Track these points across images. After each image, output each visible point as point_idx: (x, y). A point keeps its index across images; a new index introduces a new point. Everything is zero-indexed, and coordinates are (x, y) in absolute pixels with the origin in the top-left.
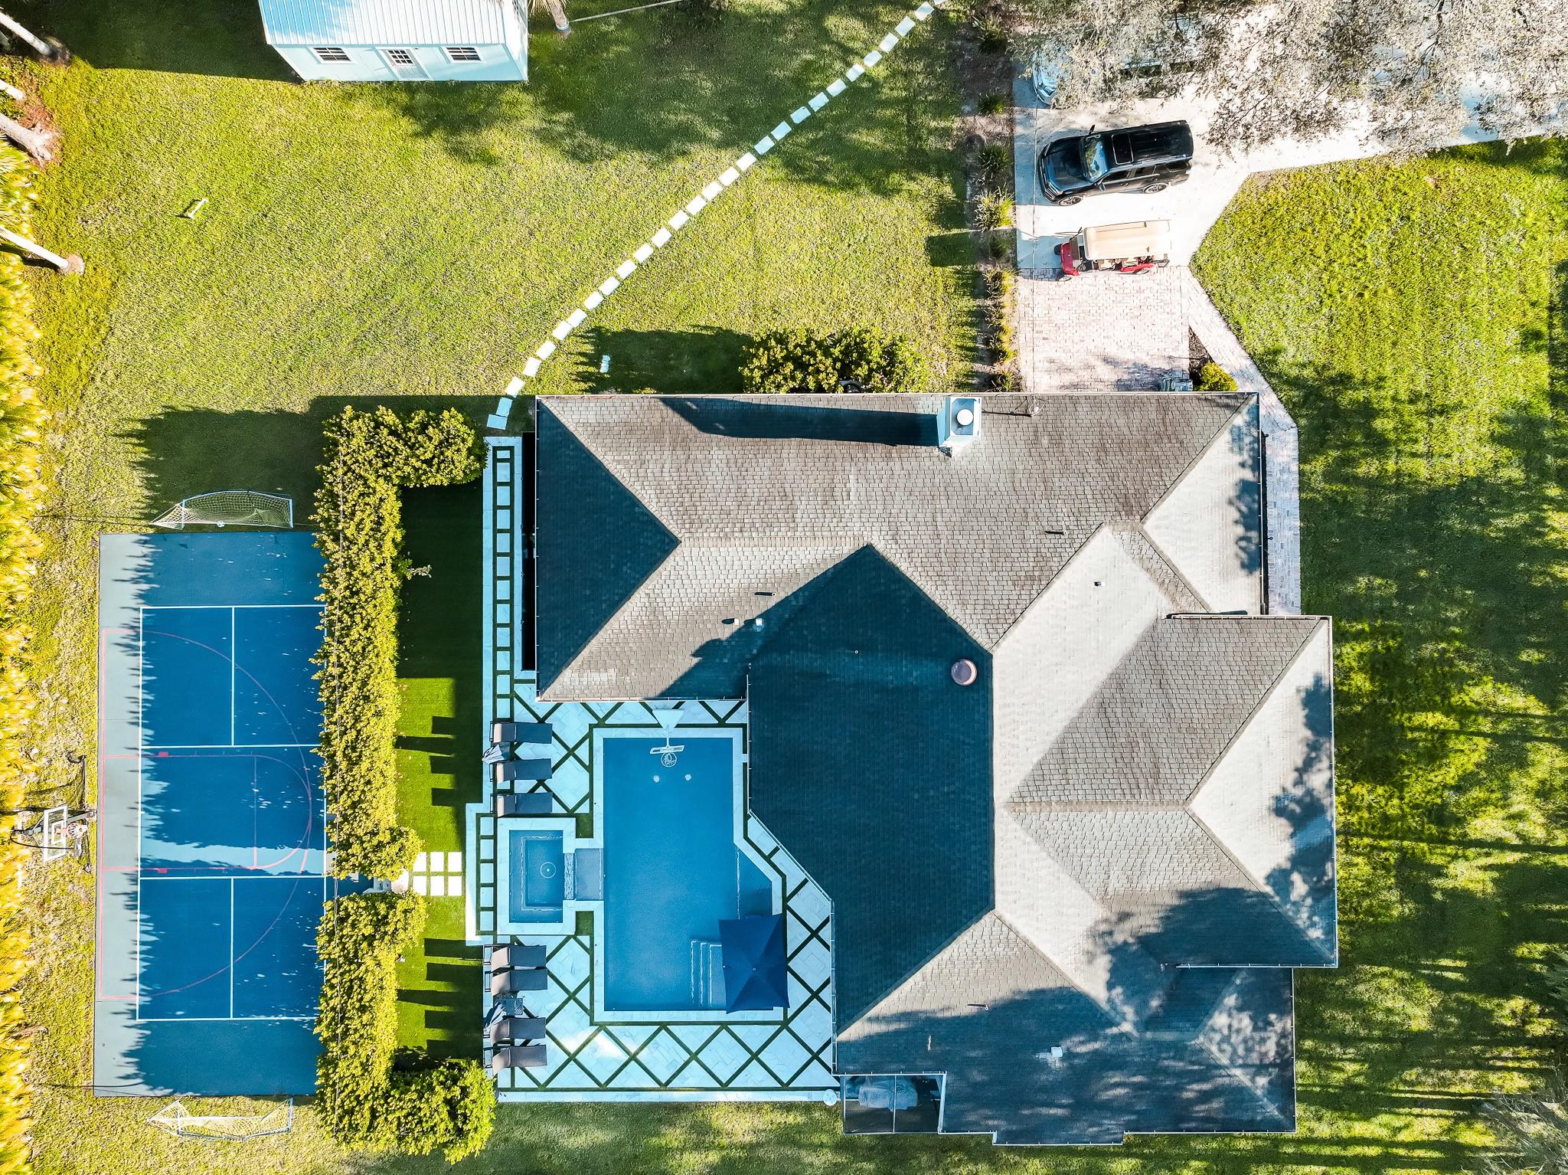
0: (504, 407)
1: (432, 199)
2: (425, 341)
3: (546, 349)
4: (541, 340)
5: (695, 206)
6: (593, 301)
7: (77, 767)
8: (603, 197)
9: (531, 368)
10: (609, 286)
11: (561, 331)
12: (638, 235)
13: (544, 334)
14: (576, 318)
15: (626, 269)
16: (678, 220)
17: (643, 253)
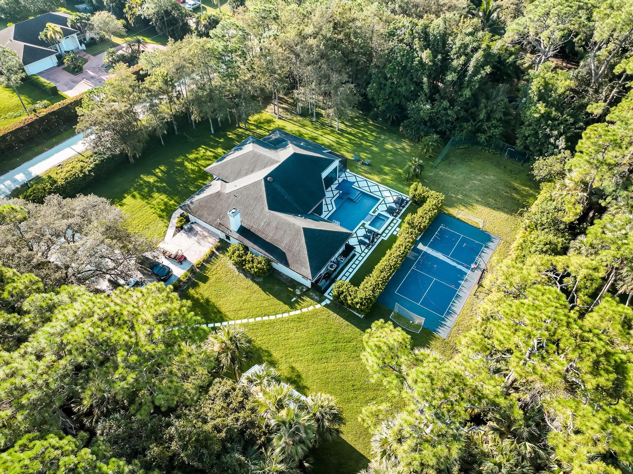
0: (324, 303)
1: (306, 364)
2: (332, 330)
3: (304, 310)
4: (305, 313)
5: (245, 321)
6: (286, 315)
7: (477, 294)
8: (265, 337)
9: (311, 308)
10: (279, 316)
11: (298, 312)
12: (263, 324)
13: (302, 314)
14: (293, 313)
15: (272, 317)
16: (252, 320)
17: (266, 318)
